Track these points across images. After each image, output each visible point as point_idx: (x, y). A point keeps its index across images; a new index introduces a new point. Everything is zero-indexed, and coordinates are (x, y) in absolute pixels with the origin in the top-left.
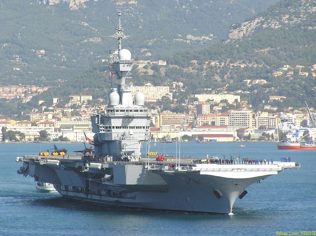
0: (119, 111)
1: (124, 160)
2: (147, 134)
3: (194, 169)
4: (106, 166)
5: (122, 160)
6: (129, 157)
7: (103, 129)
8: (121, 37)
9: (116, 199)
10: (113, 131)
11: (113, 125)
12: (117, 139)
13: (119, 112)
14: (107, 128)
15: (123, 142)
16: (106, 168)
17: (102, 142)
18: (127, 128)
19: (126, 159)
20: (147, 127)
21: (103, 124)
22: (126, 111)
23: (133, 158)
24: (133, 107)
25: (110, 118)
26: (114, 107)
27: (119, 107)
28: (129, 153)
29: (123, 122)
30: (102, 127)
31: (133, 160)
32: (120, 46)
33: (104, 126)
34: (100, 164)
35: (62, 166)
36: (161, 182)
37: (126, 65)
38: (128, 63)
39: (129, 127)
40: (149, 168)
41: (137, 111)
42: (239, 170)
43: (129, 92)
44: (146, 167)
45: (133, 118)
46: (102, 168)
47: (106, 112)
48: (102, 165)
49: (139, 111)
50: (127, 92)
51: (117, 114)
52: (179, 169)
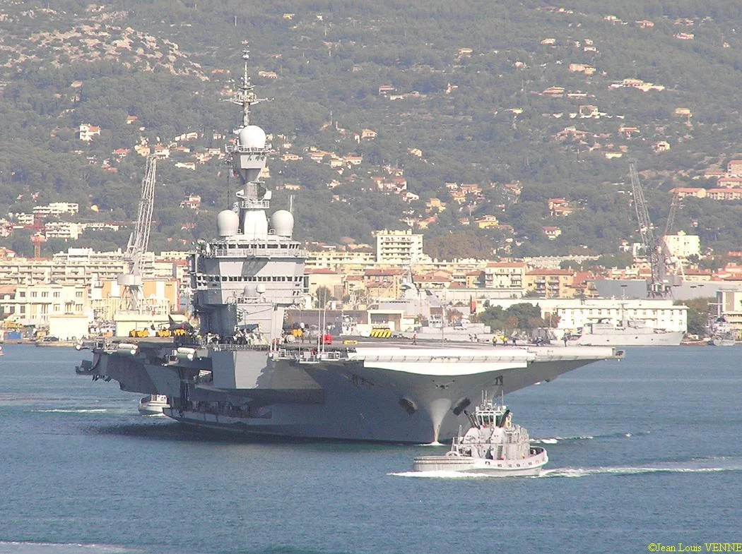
0: (237, 246)
1: (238, 342)
2: (296, 291)
3: (351, 356)
4: (203, 353)
5: (235, 343)
6: (247, 335)
7: (204, 282)
8: (249, 101)
9: (237, 420)
10: (224, 285)
11: (223, 274)
12: (231, 301)
13: (236, 250)
14: (211, 279)
15: (240, 307)
16: (202, 358)
17: (206, 306)
18: (255, 280)
19: (242, 341)
20: (296, 278)
21: (205, 273)
22: (250, 246)
23: (255, 337)
24: (266, 238)
25: (216, 261)
26: (227, 238)
27: (237, 239)
28: (251, 328)
29: (244, 268)
30: (202, 278)
31: (256, 342)
32: (246, 118)
33: (205, 275)
34: (192, 351)
35: (143, 356)
36: (306, 383)
37: (254, 157)
38: (259, 153)
39: (257, 279)
40: (276, 355)
41: (276, 246)
42: (447, 359)
43: (260, 209)
44: (271, 355)
45: (266, 260)
46: (195, 359)
47: (208, 249)
48: (195, 352)
49: (279, 246)
50: (255, 209)
51: (231, 253)
52: (322, 357)
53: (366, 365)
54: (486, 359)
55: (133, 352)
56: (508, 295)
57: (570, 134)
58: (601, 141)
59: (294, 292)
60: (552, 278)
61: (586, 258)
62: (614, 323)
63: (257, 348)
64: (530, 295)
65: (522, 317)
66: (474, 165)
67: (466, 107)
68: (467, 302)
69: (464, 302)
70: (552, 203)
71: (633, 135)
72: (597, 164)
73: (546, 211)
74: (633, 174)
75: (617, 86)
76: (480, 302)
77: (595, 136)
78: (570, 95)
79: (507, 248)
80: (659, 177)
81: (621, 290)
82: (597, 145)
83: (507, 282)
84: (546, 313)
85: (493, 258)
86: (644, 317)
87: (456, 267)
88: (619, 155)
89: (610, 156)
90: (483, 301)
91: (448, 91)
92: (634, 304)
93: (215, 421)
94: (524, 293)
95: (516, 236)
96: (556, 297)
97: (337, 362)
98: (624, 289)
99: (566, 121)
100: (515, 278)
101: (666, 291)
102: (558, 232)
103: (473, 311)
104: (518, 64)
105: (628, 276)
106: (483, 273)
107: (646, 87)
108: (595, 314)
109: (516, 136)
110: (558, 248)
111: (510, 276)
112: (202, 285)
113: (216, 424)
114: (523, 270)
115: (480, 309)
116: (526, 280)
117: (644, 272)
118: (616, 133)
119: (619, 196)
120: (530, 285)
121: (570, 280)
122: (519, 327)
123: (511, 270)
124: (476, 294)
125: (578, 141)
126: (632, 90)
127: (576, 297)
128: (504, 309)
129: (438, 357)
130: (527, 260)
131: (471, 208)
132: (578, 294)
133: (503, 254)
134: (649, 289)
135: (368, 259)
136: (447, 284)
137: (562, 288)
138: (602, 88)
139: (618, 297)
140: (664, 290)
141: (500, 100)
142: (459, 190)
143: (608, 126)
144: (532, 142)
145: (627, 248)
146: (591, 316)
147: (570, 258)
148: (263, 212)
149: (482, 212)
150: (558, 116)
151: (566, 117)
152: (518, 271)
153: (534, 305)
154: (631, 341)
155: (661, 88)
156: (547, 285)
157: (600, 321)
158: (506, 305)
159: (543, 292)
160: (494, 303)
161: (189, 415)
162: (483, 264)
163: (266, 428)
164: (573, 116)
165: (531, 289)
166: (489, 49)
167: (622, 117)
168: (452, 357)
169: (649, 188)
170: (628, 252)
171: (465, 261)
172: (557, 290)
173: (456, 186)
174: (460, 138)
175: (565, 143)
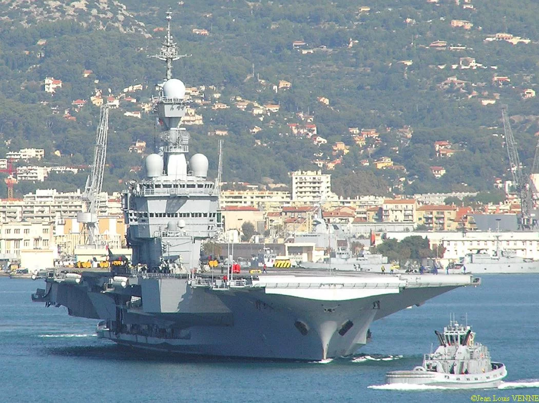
0: (162, 186)
1: (163, 271)
2: (211, 226)
3: (255, 283)
4: (134, 281)
5: (161, 272)
6: (170, 265)
7: (135, 217)
8: (171, 57)
9: (163, 340)
10: (152, 220)
11: (150, 211)
12: (156, 235)
13: (162, 189)
14: (141, 215)
15: (164, 240)
16: (134, 285)
17: (136, 240)
18: (176, 216)
19: (166, 270)
20: (210, 214)
21: (136, 210)
22: (173, 186)
23: (177, 267)
24: (185, 179)
25: (144, 200)
26: (154, 179)
27: (162, 179)
28: (173, 259)
29: (168, 205)
30: (133, 214)
31: (177, 271)
32: (169, 72)
33: (136, 212)
34: (125, 279)
36: (221, 308)
37: (175, 107)
38: (179, 104)
39: (179, 215)
40: (194, 283)
41: (193, 186)
42: (333, 286)
43: (180, 153)
44: (189, 283)
45: (186, 198)
46: (128, 286)
47: (138, 189)
48: (128, 280)
49: (196, 186)
50: (176, 153)
51: (158, 192)
52: (231, 284)
53: (268, 291)
54: (365, 286)
55: (78, 281)
56: (401, 228)
57: (453, 83)
58: (478, 89)
59: (209, 227)
60: (438, 213)
61: (466, 194)
62: (491, 253)
63: (178, 277)
64: (421, 228)
65: (414, 248)
66: (372, 111)
67: (366, 59)
68: (367, 235)
69: (365, 235)
70: (438, 145)
71: (505, 83)
72: (475, 110)
73: (433, 153)
74: (505, 119)
75: (491, 39)
76: (379, 235)
77: (473, 85)
78: (452, 48)
79: (401, 187)
80: (527, 121)
81: (495, 223)
82: (475, 93)
83: (401, 217)
84: (433, 245)
85: (389, 195)
86: (515, 247)
87: (358, 203)
88: (493, 102)
89: (485, 102)
90: (382, 234)
91: (351, 45)
92: (506, 236)
93: (145, 342)
94: (415, 226)
95: (409, 176)
96: (442, 230)
97: (243, 288)
98: (498, 222)
99: (449, 72)
100: (407, 212)
101: (534, 224)
102: (443, 172)
103: (373, 243)
104: (409, 20)
105: (502, 211)
106: (381, 209)
107: (515, 41)
108: (475, 245)
109: (407, 86)
110: (444, 185)
111: (403, 212)
112: (134, 220)
113: (147, 344)
114: (415, 206)
115: (379, 241)
116: (417, 215)
117: (516, 207)
118: (490, 82)
119: (493, 138)
120: (420, 219)
121: (453, 215)
122: (411, 257)
123: (404, 206)
124: (375, 228)
125: (458, 90)
126: (504, 42)
127: (458, 230)
128: (398, 241)
129: (327, 284)
130: (417, 196)
131: (370, 150)
132: (461, 227)
133: (397, 191)
134: (519, 222)
135: (285, 197)
136: (351, 219)
137: (447, 222)
138: (478, 42)
139: (494, 230)
140: (531, 223)
141: (394, 53)
142: (360, 134)
143: (484, 75)
144: (420, 91)
145: (500, 185)
146: (471, 247)
147: (453, 194)
148: (183, 155)
149: (379, 154)
150: (442, 67)
151: (449, 68)
152: (410, 206)
153: (424, 238)
154: (505, 270)
155: (527, 41)
156: (434, 219)
157: (479, 252)
158: (400, 237)
159: (431, 225)
160: (391, 236)
161: (125, 337)
162: (381, 201)
163: (187, 347)
164: (454, 67)
165: (421, 223)
166: (384, 7)
167: (495, 68)
168: (337, 284)
169: (518, 132)
170: (501, 189)
171: (366, 198)
172: (443, 224)
173: (358, 131)
174: (360, 88)
175: (448, 91)
